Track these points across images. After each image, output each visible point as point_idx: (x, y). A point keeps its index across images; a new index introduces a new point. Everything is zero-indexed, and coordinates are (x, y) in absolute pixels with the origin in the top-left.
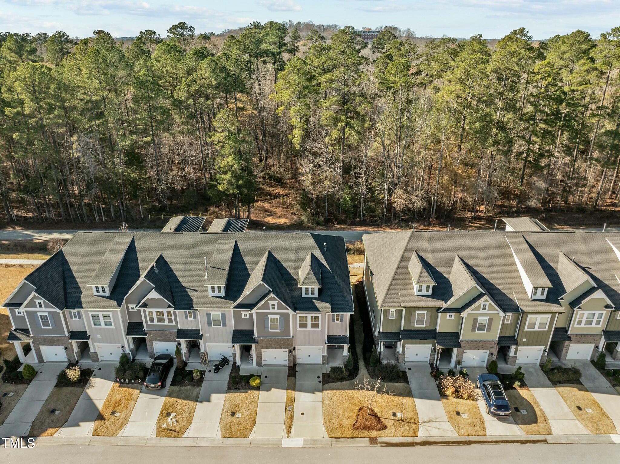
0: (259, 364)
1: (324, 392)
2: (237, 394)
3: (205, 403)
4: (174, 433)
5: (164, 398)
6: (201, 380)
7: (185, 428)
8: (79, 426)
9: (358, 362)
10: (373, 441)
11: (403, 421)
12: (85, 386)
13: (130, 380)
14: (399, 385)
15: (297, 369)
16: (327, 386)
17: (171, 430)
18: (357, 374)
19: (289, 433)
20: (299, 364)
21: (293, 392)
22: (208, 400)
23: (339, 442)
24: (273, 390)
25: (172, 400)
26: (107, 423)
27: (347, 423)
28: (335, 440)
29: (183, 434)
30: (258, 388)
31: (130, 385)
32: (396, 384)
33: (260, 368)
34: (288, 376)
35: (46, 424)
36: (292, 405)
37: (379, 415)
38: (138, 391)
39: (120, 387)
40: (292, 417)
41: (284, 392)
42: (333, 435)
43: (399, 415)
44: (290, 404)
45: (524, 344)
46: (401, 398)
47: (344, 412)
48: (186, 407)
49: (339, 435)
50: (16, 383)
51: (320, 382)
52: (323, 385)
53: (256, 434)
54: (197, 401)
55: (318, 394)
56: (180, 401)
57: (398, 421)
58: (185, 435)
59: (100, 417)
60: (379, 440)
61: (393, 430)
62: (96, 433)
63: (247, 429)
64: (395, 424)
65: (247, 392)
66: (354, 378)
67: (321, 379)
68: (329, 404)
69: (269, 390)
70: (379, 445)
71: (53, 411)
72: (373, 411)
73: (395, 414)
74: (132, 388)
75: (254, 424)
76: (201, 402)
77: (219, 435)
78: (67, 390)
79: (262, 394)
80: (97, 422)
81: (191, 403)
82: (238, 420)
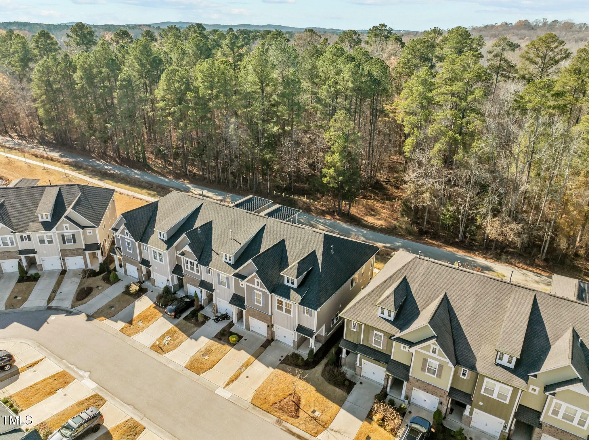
0: (248, 328)
1: (276, 369)
2: (217, 343)
3: (193, 340)
4: (161, 350)
5: (173, 325)
6: (203, 323)
7: (169, 350)
8: (117, 322)
9: (323, 359)
10: (279, 422)
11: (315, 419)
12: (137, 298)
13: (162, 305)
14: (339, 392)
15: (272, 344)
16: (282, 366)
17: (161, 348)
18: (314, 367)
19: (227, 385)
20: (277, 340)
21: (255, 359)
22: (196, 340)
23: (255, 409)
24: (242, 351)
25: (176, 329)
26: (132, 327)
27: (272, 399)
28: (253, 406)
29: (165, 353)
30: (233, 345)
31: (161, 309)
33: (247, 331)
34: (261, 346)
35: (103, 313)
36: (246, 368)
37: (302, 406)
38: (162, 315)
39: (154, 307)
40: (239, 375)
41: (249, 356)
42: (254, 403)
43: (317, 414)
44: (247, 365)
46: (330, 402)
47: (277, 390)
48: (181, 337)
49: (258, 404)
50: (107, 283)
51: (280, 360)
52: (281, 363)
53: (207, 376)
54: (189, 336)
55: (271, 369)
56: (180, 332)
57: (312, 417)
58: (165, 355)
59: (130, 323)
60: (285, 423)
61: (301, 422)
62: (122, 330)
63: (203, 369)
64: (307, 419)
65: (224, 345)
66: (308, 369)
67: (282, 359)
68: (272, 379)
69: (239, 350)
70: (281, 427)
71: (112, 307)
72: (299, 400)
73: (314, 412)
74: (160, 311)
75: (211, 368)
76: (191, 339)
77: (184, 365)
78: (128, 297)
79: (233, 350)
80: (127, 324)
81: (185, 336)
82: (203, 360)
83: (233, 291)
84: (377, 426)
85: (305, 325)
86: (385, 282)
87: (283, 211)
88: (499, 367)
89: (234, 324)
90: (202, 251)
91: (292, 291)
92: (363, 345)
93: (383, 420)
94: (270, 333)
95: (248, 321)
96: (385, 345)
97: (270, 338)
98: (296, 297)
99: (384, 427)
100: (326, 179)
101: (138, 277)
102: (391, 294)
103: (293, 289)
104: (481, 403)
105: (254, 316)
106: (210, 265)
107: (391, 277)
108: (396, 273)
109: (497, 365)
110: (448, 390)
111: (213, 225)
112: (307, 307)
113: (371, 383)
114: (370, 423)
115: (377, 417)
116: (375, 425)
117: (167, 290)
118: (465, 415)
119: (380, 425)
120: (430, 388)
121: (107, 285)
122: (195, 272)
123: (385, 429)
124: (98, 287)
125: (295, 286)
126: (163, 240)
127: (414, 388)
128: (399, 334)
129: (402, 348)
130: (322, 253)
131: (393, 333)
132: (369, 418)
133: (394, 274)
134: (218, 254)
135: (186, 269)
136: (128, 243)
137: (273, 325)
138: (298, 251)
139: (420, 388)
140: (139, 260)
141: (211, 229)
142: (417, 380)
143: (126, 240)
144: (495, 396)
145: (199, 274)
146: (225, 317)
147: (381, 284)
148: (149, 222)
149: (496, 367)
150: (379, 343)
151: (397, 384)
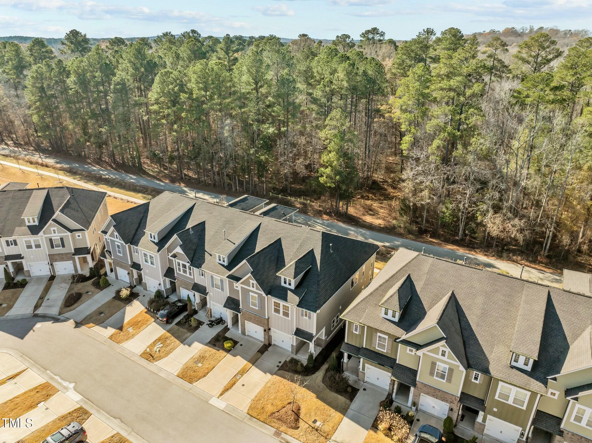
0: (243, 333)
1: (274, 376)
2: (211, 349)
3: (186, 346)
4: (151, 358)
5: (165, 331)
6: (197, 328)
7: (160, 358)
8: (106, 328)
9: (324, 364)
10: (278, 434)
11: (317, 430)
12: (128, 304)
13: (154, 310)
14: (341, 399)
15: (269, 349)
16: (281, 372)
17: (151, 355)
18: (314, 373)
19: (221, 395)
20: (274, 345)
21: (251, 365)
22: (189, 346)
23: (251, 420)
24: (238, 357)
25: (169, 335)
26: (122, 333)
27: (270, 409)
28: (249, 416)
29: (156, 361)
30: (228, 351)
31: (152, 314)
32: (339, 397)
33: (243, 336)
34: (258, 351)
35: (92, 320)
36: (242, 375)
37: (301, 416)
38: (154, 320)
39: (146, 312)
40: (234, 384)
41: (245, 362)
42: (250, 413)
43: (318, 424)
44: (243, 372)
45: (495, 415)
46: (333, 410)
47: (275, 398)
48: (173, 344)
49: (255, 415)
50: (97, 288)
51: (278, 366)
52: (279, 370)
53: (200, 385)
54: (182, 343)
55: (269, 375)
56: (172, 338)
57: (313, 428)
58: (156, 363)
59: (121, 329)
60: (283, 435)
61: (301, 434)
62: (111, 338)
63: (196, 377)
64: (308, 429)
65: (218, 351)
66: (307, 375)
67: (280, 365)
68: (270, 387)
69: (235, 356)
70: (279, 439)
71: (101, 313)
72: (299, 409)
73: (315, 422)
74: (152, 317)
75: (205, 376)
76: (184, 344)
77: (176, 374)
78: (117, 302)
79: (229, 356)
80: (117, 330)
81: (178, 342)
82: (196, 368)
83: (227, 293)
84: (383, 436)
85: (304, 328)
86: (387, 281)
87: (279, 210)
88: (514, 370)
89: (229, 329)
90: (195, 253)
91: (289, 293)
92: (366, 349)
93: (390, 429)
94: (267, 337)
95: (243, 326)
96: (390, 348)
97: (267, 343)
98: (293, 299)
99: (391, 437)
100: (322, 179)
101: (129, 282)
102: (395, 293)
103: (291, 290)
104: (495, 410)
105: (250, 320)
106: (203, 266)
107: (394, 275)
108: (399, 271)
109: (512, 367)
110: (459, 395)
111: (206, 226)
112: (306, 309)
113: (375, 389)
114: (376, 432)
115: (382, 426)
116: (381, 435)
117: (159, 294)
118: (477, 422)
119: (387, 435)
120: (439, 394)
121: (97, 290)
122: (188, 275)
123: (392, 440)
124: (88, 292)
125: (293, 287)
126: (154, 242)
127: (422, 394)
128: (405, 336)
129: (408, 351)
130: (320, 252)
131: (398, 335)
132: (375, 427)
133: (397, 273)
134: (211, 255)
135: (178, 272)
136: (118, 246)
137: (270, 329)
138: (295, 250)
139: (428, 394)
140: (130, 263)
141: (204, 230)
142: (425, 385)
143: (116, 243)
144: (510, 402)
145: (192, 277)
146: (220, 321)
147: (384, 283)
148: (140, 223)
149: (511, 369)
150: (383, 346)
151: (404, 389)
